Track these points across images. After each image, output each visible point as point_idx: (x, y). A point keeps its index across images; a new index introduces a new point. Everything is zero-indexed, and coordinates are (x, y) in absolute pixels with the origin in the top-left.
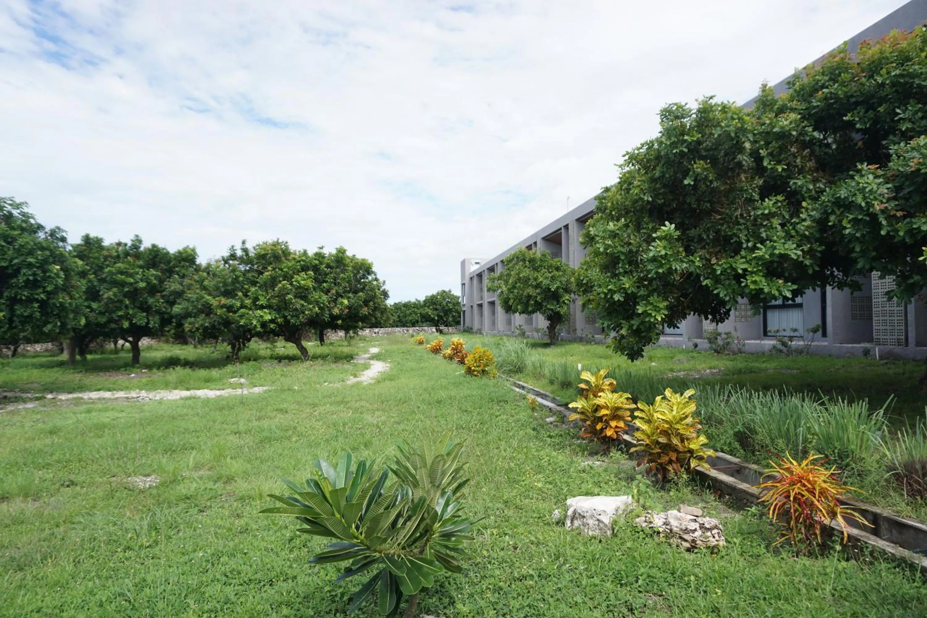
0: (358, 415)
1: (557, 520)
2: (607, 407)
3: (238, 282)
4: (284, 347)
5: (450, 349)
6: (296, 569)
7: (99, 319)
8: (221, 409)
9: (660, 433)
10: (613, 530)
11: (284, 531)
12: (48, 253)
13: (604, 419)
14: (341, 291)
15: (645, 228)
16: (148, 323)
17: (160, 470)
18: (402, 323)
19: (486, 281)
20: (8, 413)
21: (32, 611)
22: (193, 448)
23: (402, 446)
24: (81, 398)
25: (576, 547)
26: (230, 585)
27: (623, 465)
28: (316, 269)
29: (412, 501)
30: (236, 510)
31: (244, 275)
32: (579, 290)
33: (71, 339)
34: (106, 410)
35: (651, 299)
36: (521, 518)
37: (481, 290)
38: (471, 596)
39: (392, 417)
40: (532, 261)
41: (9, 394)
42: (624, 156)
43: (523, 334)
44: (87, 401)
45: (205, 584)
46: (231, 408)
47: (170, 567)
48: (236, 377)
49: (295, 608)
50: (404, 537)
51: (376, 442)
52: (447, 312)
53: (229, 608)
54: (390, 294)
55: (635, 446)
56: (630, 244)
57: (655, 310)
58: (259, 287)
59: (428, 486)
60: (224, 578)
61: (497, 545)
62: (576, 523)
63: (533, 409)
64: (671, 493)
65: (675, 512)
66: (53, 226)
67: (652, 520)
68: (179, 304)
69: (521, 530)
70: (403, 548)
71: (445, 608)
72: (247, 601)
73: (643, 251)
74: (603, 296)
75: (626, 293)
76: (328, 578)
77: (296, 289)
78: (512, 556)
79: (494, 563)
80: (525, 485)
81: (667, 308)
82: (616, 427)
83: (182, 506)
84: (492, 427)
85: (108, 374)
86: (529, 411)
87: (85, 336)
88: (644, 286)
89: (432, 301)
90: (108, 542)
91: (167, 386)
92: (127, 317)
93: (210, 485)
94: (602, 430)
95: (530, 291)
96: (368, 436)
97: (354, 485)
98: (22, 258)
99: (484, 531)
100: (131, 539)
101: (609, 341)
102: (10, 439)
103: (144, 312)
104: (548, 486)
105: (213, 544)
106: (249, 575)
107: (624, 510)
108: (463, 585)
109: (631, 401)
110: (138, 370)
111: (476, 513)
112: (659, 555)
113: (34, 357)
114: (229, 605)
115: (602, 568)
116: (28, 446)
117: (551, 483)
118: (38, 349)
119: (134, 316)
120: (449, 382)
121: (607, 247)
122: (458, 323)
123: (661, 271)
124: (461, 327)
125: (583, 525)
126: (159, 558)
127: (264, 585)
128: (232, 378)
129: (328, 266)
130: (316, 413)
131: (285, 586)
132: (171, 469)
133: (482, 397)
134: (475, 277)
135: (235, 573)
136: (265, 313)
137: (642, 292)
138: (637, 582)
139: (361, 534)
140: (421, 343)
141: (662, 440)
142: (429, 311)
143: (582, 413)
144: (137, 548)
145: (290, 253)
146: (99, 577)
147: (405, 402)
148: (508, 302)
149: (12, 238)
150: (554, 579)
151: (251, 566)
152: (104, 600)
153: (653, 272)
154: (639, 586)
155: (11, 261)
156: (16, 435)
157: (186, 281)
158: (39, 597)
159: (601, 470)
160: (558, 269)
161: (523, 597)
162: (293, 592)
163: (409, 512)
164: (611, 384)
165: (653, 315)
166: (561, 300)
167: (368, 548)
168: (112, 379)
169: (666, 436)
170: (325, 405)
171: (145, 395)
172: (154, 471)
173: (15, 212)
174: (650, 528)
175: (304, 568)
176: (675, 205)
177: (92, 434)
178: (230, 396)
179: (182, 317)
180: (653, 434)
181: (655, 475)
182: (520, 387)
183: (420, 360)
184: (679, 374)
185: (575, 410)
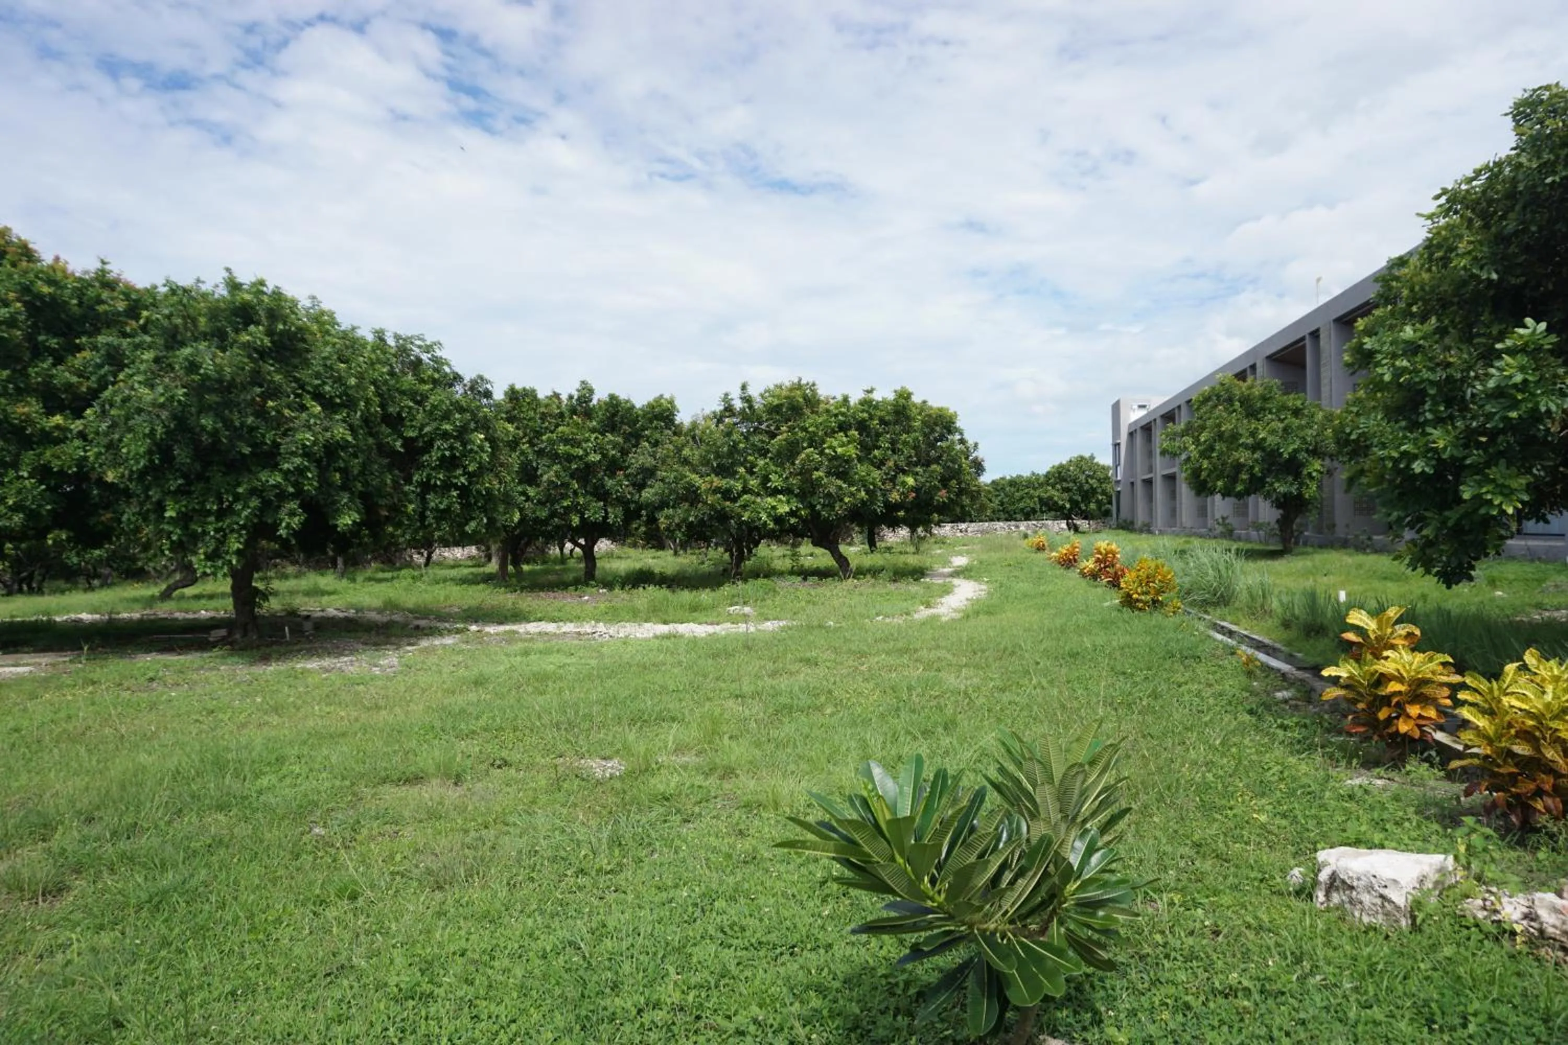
0: (933, 674)
1: (1297, 888)
2: (1400, 679)
3: (738, 452)
4: (811, 555)
5: (1092, 560)
6: (831, 934)
7: (538, 513)
8: (715, 656)
9: (1517, 735)
10: (1414, 918)
11: (812, 867)
12: (468, 416)
13: (1395, 700)
14: (902, 464)
15: (1484, 335)
16: (606, 518)
17: (626, 751)
18: (1008, 514)
19: (1160, 439)
20: (422, 651)
21: (454, 953)
22: (673, 719)
23: (1009, 742)
24: (515, 632)
25: (1335, 943)
26: (729, 947)
27: (1433, 789)
28: (862, 426)
29: (1028, 840)
30: (738, 824)
31: (746, 438)
32: (1340, 453)
33: (502, 542)
34: (547, 652)
35: (1493, 473)
36: (1225, 878)
37: (1150, 454)
38: (1133, 1013)
39: (991, 679)
40: (1245, 401)
41: (423, 623)
42: (1437, 197)
43: (1229, 534)
44: (524, 636)
45: (692, 941)
46: (729, 655)
47: (640, 907)
48: (737, 604)
49: (830, 997)
50: (1013, 904)
51: (964, 723)
52: (1088, 495)
53: (728, 985)
54: (985, 465)
55: (1460, 755)
56: (1449, 365)
57: (1502, 494)
58: (771, 459)
59: (1055, 816)
60: (721, 935)
61: (1180, 925)
62: (1336, 898)
63: (1250, 674)
64: (1541, 855)
65: (1551, 897)
66: (473, 376)
67: (1498, 907)
68: (652, 487)
69: (1226, 900)
70: (1012, 922)
71: (1084, 1029)
72: (754, 975)
73: (1477, 377)
74: (1390, 464)
75: (1439, 460)
76: (883, 953)
77: (830, 460)
78: (1208, 949)
79: (1175, 959)
80: (1235, 816)
81: (1528, 488)
82: (1420, 717)
83: (659, 810)
84: (1172, 704)
85: (552, 594)
86: (1243, 679)
87: (520, 537)
88: (1479, 445)
89: (1059, 476)
90: (554, 860)
91: (636, 616)
92: (575, 508)
93: (699, 780)
94: (1389, 721)
95: (1243, 456)
96: (949, 711)
97: (928, 809)
98: (435, 425)
99: (1155, 896)
100: (585, 856)
101: (1402, 547)
102: (424, 691)
103: (599, 500)
104: (1278, 821)
105: (704, 878)
106: (758, 935)
107: (1436, 883)
108: (1118, 991)
109: (1453, 670)
110: (594, 590)
111: (1141, 861)
112: (1514, 979)
113: (453, 567)
114: (726, 981)
115: (1390, 990)
116: (446, 702)
117: (1284, 816)
118: (459, 555)
119: (586, 507)
120: (1091, 621)
121: (1398, 372)
122: (1107, 513)
123: (1514, 414)
124: (1113, 521)
125: (1351, 902)
126: (624, 892)
127: (782, 954)
128: (731, 605)
129: (882, 421)
130: (864, 668)
131: (814, 959)
132: (642, 750)
133: (1151, 649)
134: (1139, 432)
135: (736, 928)
136: (780, 500)
137: (1475, 457)
138: (1464, 1026)
139: (939, 892)
140: (1040, 548)
141: (1522, 749)
142: (1055, 494)
143: (1346, 687)
144: (593, 873)
145: (819, 402)
146: (542, 913)
147: (1013, 653)
148: (1199, 476)
149: (421, 395)
150: (1291, 1000)
151: (761, 920)
152: (548, 949)
153: (1497, 417)
154: (1470, 1037)
155: (421, 429)
156: (432, 686)
157: (660, 453)
158: (463, 933)
159: (1385, 797)
160: (1297, 412)
161: (1230, 1027)
162: (826, 970)
163: (1023, 862)
164: (1410, 635)
165: (1496, 502)
166: (1305, 472)
167: (951, 917)
168: (558, 604)
169: (1528, 741)
170: (878, 653)
171: (604, 630)
172: (618, 751)
173: (425, 357)
174: (1493, 922)
175: (844, 933)
176: (1551, 287)
177: (531, 689)
178: (728, 635)
179: (656, 508)
180: (1499, 737)
181: (1505, 816)
182: (1222, 630)
183: (1040, 578)
184: (1556, 614)
185: (1335, 681)
